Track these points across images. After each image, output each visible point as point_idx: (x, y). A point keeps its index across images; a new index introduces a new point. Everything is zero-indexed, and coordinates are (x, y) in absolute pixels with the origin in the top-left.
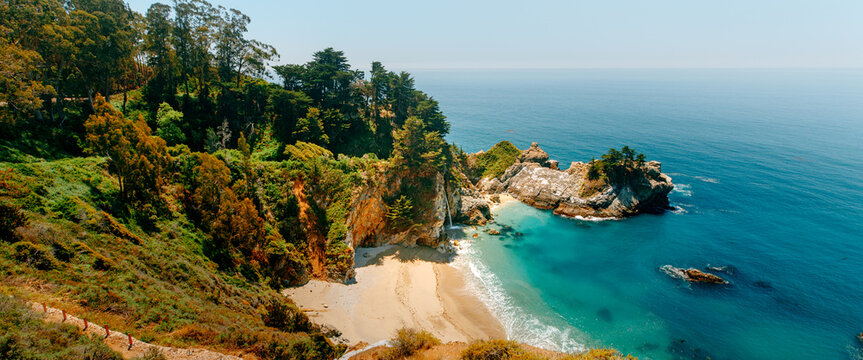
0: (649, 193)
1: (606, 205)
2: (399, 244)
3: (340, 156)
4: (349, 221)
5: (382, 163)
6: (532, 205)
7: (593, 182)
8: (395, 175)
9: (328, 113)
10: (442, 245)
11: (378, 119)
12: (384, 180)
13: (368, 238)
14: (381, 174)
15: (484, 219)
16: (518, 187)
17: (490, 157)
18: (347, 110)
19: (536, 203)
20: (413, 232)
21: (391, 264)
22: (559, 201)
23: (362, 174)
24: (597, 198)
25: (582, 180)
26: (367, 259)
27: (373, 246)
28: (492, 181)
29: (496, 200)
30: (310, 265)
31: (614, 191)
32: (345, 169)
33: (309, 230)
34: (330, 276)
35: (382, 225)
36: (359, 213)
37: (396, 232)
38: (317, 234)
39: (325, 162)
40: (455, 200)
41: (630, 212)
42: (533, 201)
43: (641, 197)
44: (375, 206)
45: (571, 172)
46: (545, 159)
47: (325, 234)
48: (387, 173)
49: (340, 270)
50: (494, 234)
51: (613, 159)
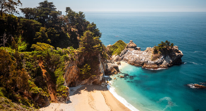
0: (176, 58)
1: (161, 63)
2: (86, 84)
3: (57, 48)
4: (65, 76)
5: (76, 51)
6: (133, 65)
7: (156, 54)
8: (82, 56)
9: (49, 30)
10: (103, 83)
11: (70, 32)
12: (77, 58)
13: (72, 83)
14: (76, 55)
15: (117, 72)
16: (127, 58)
17: (115, 47)
18: (57, 28)
19: (135, 64)
20: (91, 79)
21: (84, 93)
22: (144, 63)
23: (68, 55)
24: (158, 60)
25: (151, 54)
26: (73, 92)
27: (74, 86)
28: (117, 57)
29: (119, 64)
30: (49, 97)
31: (164, 58)
32: (61, 54)
33: (47, 81)
34: (59, 101)
35: (77, 77)
36: (68, 73)
37: (84, 79)
38: (51, 83)
39: (52, 51)
40: (105, 65)
41: (170, 65)
42: (134, 64)
43: (173, 59)
44: (74, 69)
45: (147, 51)
46: (136, 47)
47: (55, 83)
48: (78, 55)
49: (64, 98)
50: (122, 77)
51: (162, 46)
